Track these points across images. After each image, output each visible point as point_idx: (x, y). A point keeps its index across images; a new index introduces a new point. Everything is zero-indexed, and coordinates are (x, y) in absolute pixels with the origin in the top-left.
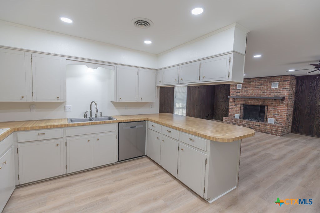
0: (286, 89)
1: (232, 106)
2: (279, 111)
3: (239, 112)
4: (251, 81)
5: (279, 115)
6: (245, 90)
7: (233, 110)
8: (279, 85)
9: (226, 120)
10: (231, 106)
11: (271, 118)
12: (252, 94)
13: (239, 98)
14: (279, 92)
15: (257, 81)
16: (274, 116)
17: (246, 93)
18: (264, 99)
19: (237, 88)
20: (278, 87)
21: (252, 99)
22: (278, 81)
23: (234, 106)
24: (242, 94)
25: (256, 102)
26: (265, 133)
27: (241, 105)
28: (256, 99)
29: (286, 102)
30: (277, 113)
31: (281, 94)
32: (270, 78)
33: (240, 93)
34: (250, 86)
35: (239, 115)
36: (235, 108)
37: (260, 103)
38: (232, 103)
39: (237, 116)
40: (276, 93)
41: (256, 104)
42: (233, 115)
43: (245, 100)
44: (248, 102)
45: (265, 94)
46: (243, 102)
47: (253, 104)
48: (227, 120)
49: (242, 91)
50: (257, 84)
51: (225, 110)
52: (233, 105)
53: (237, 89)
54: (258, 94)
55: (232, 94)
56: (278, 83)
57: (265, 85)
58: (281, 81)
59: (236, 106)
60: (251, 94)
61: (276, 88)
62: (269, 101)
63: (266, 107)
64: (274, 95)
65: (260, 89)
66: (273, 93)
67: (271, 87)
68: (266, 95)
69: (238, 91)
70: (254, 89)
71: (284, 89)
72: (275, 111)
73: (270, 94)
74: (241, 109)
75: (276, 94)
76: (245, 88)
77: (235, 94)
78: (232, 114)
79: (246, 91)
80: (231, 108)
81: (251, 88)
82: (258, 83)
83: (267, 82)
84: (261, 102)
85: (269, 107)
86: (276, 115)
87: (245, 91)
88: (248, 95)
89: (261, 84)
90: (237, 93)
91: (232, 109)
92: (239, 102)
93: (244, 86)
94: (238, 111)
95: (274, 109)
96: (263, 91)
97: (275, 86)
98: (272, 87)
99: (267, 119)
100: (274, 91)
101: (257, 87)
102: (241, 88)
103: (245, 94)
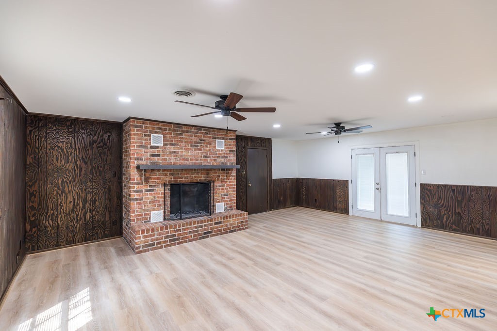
0: (233, 151)
1: (141, 191)
2: (227, 189)
3: (160, 205)
4: (183, 131)
5: (227, 195)
6: (172, 149)
7: (145, 203)
8: (225, 145)
9: (145, 237)
10: (137, 191)
11: (219, 202)
12: (187, 160)
13: (159, 170)
14: (226, 157)
15: (193, 132)
16: (223, 198)
17: (174, 156)
18: (208, 170)
19: (152, 144)
20: (224, 149)
21: (186, 170)
22: (223, 139)
23: (147, 191)
24: (165, 159)
25: (195, 177)
26: (230, 232)
27: (165, 185)
28: (195, 170)
29: (234, 173)
30: (227, 191)
31: (229, 160)
32: (214, 131)
33: (159, 155)
34: (182, 142)
35: (162, 211)
36: (150, 196)
37: (202, 177)
38: (138, 183)
39: (157, 216)
40: (223, 157)
41: (195, 180)
42: (146, 215)
43: (172, 174)
44: (181, 178)
45: (209, 159)
46: (168, 179)
47: (189, 180)
48: (151, 236)
49: (164, 152)
50: (195, 139)
51: (84, 207)
52: (144, 187)
53: (151, 147)
54: (197, 160)
55: (138, 159)
56: (224, 141)
57: (207, 143)
58: (227, 139)
59: (152, 190)
60: (184, 160)
61: (221, 150)
62: (216, 173)
63: (212, 184)
64: (220, 161)
65: (200, 150)
66: (218, 157)
67: (215, 147)
68: (210, 162)
69: (156, 151)
70: (190, 149)
71: (231, 151)
72: (223, 189)
73: (215, 160)
74: (165, 197)
75: (223, 160)
76: (172, 145)
77: (147, 159)
78: (141, 215)
79: (175, 152)
80: (137, 199)
81: (183, 145)
82: (195, 136)
83: (210, 137)
84: (203, 175)
85: (215, 184)
86: (225, 195)
87: (171, 152)
88: (180, 162)
89: (201, 140)
90: (153, 155)
91: (142, 199)
92: (159, 178)
93: (168, 141)
94: (159, 201)
95: (222, 186)
96: (205, 154)
97: (221, 145)
98: (217, 148)
99: (214, 206)
100: (220, 154)
101: (194, 146)
102: (162, 145)
103: (172, 159)
